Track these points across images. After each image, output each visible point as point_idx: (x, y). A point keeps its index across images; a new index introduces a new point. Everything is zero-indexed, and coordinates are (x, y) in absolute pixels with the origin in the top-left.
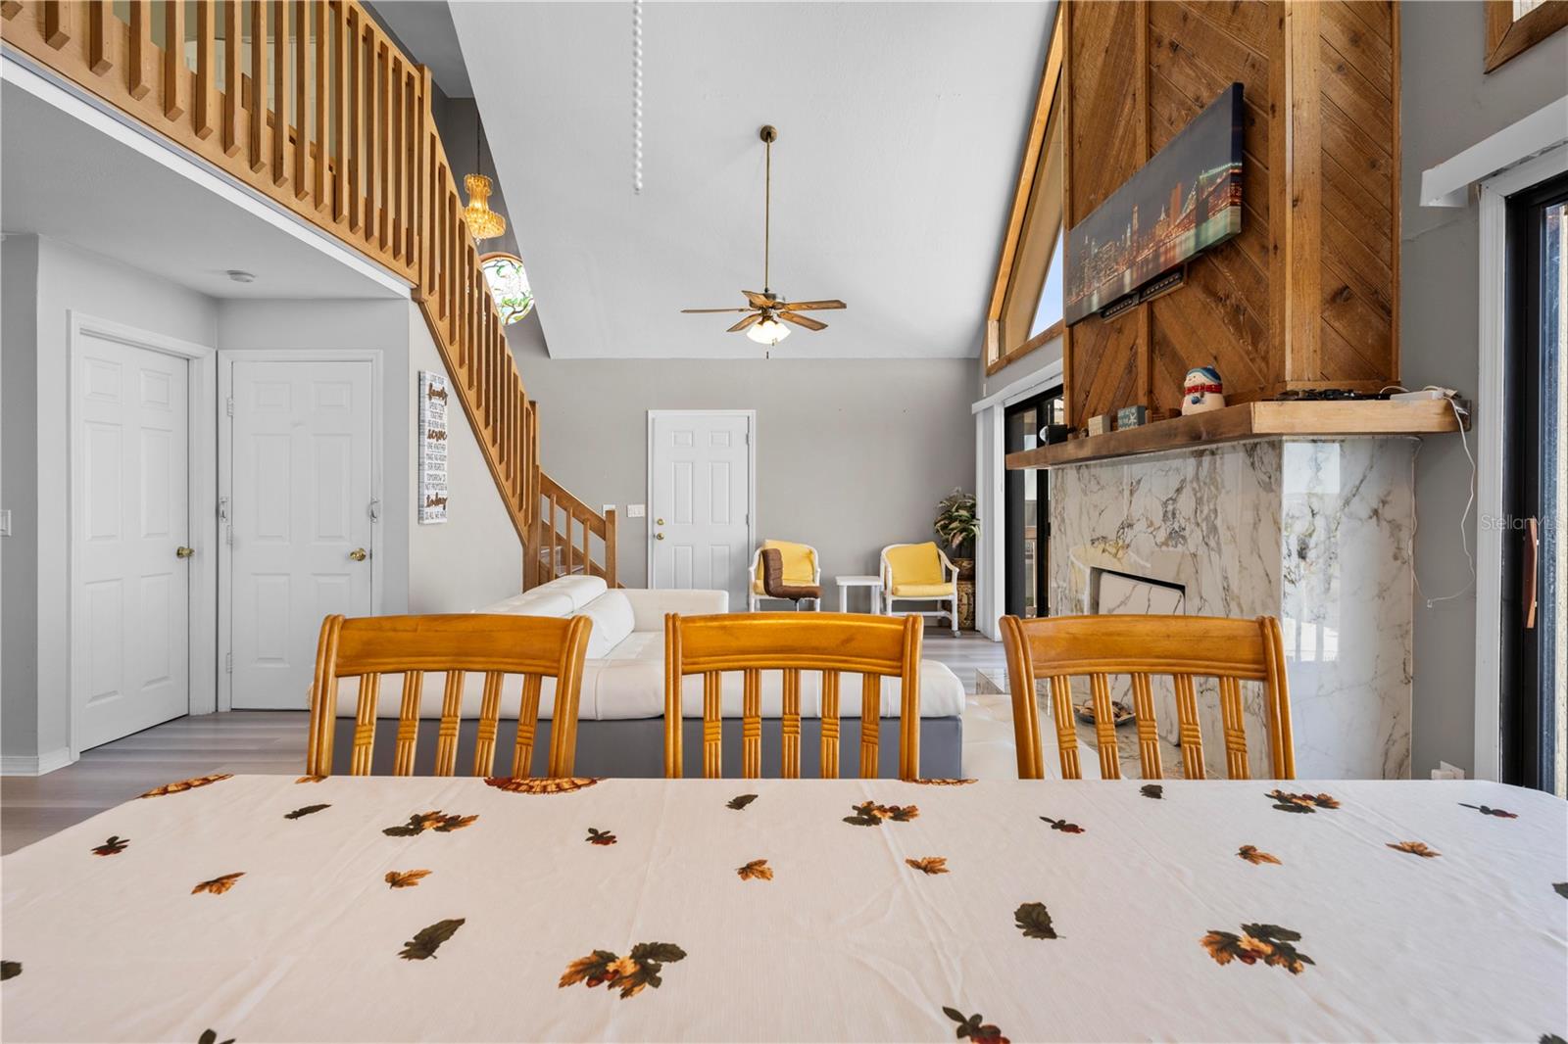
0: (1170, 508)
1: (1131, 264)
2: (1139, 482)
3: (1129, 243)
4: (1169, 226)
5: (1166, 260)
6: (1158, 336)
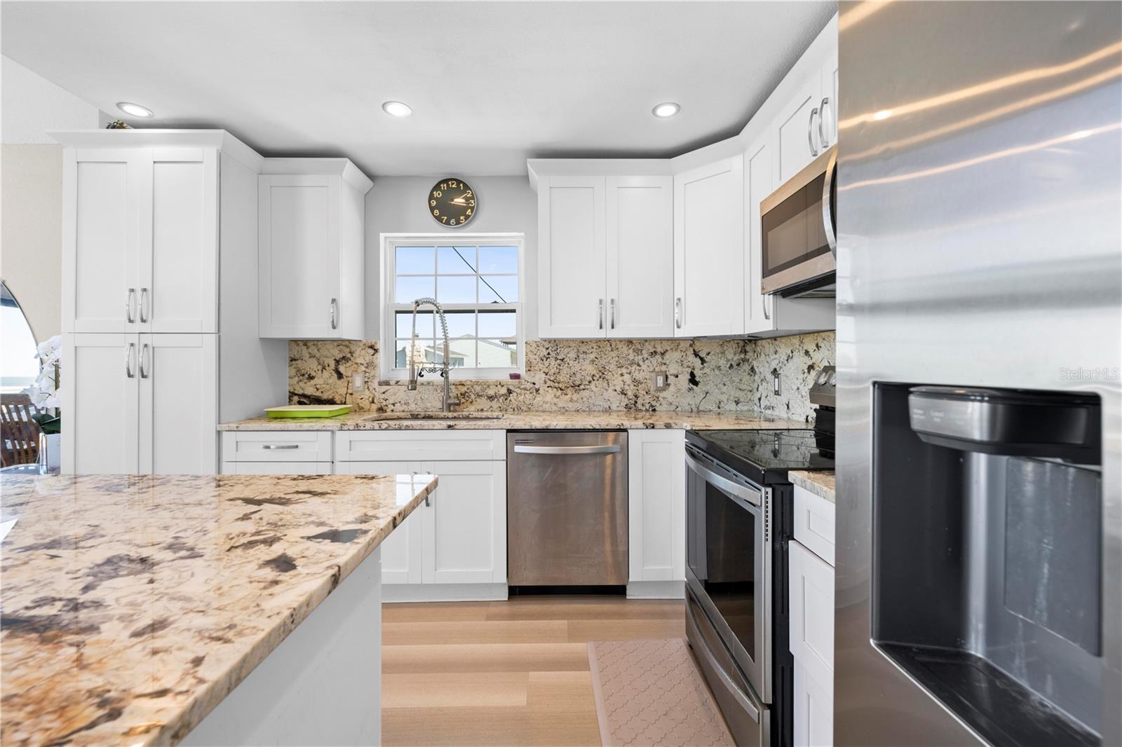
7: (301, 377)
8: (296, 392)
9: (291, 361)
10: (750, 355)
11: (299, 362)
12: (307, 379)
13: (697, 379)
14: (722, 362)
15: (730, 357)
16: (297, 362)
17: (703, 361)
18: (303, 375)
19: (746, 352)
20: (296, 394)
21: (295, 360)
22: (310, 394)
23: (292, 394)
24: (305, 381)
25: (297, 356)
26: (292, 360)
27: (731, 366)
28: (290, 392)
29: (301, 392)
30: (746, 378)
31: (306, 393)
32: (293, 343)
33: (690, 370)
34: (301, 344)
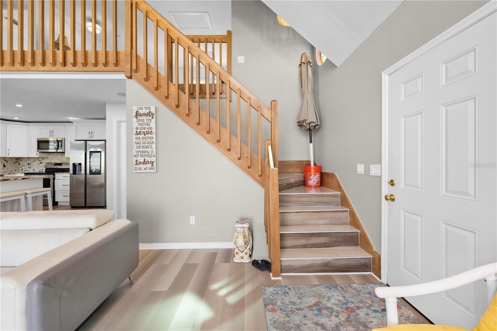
10: (19, 161)
13: (5, 166)
14: (12, 162)
15: (14, 161)
17: (7, 162)
19: (18, 160)
27: (14, 163)
30: (18, 165)
33: (3, 164)
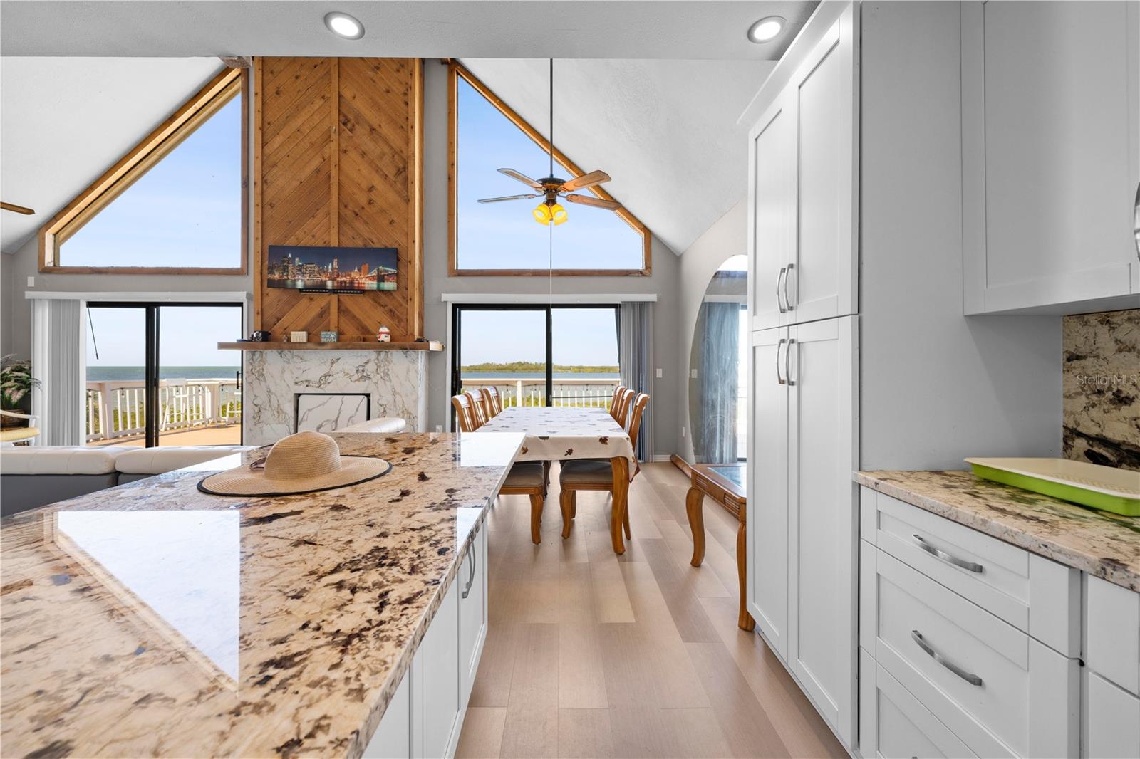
0: (361, 368)
1: (334, 280)
2: (338, 359)
3: (330, 270)
4: (360, 275)
5: (358, 287)
6: (342, 308)
7: (1094, 398)
8: (1080, 429)
9: (1069, 360)
11: (1089, 362)
12: (1111, 401)
16: (1083, 362)
18: (1100, 393)
20: (1080, 435)
21: (1079, 358)
22: (1118, 438)
23: (1072, 434)
24: (1106, 407)
25: (1084, 350)
26: (1071, 358)
28: (1065, 427)
29: (1094, 431)
31: (1109, 434)
32: (1073, 323)
34: (1094, 320)
